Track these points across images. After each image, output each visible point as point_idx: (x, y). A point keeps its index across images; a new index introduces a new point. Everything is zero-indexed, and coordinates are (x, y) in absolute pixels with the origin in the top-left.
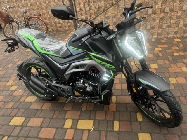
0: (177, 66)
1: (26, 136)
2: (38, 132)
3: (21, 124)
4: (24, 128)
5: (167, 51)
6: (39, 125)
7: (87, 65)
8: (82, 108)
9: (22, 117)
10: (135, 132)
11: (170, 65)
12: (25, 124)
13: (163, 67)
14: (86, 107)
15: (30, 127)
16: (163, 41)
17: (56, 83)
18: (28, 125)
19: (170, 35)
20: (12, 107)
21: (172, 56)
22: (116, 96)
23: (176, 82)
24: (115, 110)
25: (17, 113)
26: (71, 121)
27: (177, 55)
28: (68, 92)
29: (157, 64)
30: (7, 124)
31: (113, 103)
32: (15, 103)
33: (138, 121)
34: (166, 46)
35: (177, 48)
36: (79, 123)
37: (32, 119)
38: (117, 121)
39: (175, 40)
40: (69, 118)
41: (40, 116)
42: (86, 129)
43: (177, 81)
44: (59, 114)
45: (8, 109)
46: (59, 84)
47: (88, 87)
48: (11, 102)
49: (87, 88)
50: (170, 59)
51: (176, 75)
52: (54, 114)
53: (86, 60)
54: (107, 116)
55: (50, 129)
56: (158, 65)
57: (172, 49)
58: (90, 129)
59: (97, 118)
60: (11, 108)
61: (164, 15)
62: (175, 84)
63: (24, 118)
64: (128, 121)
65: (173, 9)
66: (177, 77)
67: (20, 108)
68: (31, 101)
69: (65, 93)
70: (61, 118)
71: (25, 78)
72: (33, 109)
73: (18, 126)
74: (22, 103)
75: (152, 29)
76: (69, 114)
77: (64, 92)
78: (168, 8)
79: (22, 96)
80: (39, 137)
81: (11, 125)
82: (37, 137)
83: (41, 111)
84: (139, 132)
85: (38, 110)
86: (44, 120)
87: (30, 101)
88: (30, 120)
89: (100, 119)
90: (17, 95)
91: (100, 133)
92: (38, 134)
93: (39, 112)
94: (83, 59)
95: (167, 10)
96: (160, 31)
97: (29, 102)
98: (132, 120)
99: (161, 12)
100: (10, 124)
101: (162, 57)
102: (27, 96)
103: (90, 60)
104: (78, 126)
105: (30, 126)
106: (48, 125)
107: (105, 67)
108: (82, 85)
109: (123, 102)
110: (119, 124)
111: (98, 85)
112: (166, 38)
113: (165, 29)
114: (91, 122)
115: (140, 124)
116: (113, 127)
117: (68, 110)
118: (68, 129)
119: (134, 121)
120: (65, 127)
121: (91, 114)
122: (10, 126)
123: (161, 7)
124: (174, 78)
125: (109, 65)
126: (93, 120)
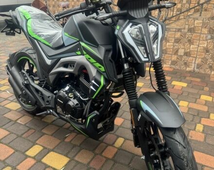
22: (126, 139)
24: (111, 157)
26: (41, 148)
28: (48, 101)
31: (114, 147)
36: (48, 155)
42: (51, 167)
44: (32, 134)
46: (41, 86)
47: (72, 99)
49: (70, 100)
52: (26, 132)
53: (78, 55)
54: (93, 161)
59: (76, 158)
68: (11, 109)
69: (44, 101)
70: (31, 140)
72: (7, 118)
76: (44, 140)
79: (6, 99)
85: (11, 121)
86: (9, 134)
89: (80, 161)
93: (11, 123)
94: (74, 54)
102: (12, 101)
103: (82, 56)
107: (96, 70)
108: (65, 93)
114: (65, 160)
118: (30, 157)
125: (98, 65)
126: (69, 158)
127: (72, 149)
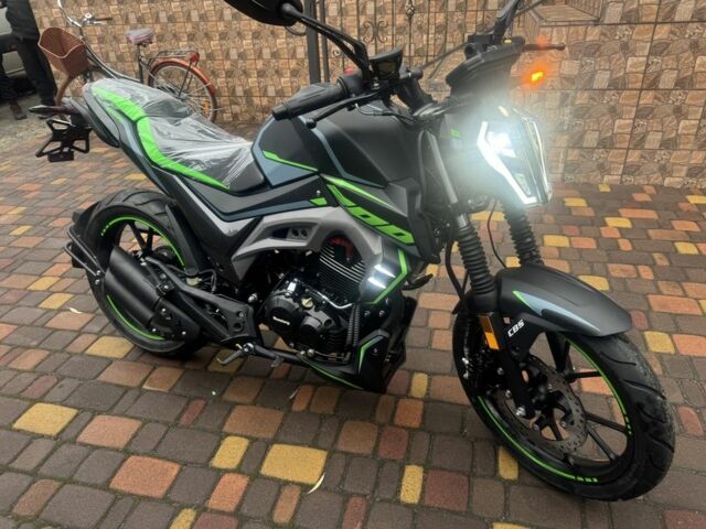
0: (684, 290)
1: (64, 476)
2: (112, 469)
3: (58, 430)
4: (64, 446)
5: (651, 232)
6: (120, 443)
7: (314, 224)
8: (292, 401)
9: (66, 406)
10: (482, 519)
11: (657, 287)
12: (70, 434)
13: (627, 290)
14: (307, 401)
15: (85, 445)
16: (639, 197)
17: (199, 286)
18: (82, 438)
19: (672, 179)
20: (36, 367)
21: (671, 253)
22: (431, 374)
23: (673, 351)
24: (416, 424)
25: (48, 391)
26: (245, 443)
27: (692, 252)
28: (237, 325)
29: (607, 275)
30: (6, 424)
31: (413, 398)
32: (49, 356)
33: (500, 479)
34: (651, 215)
35: (693, 227)
36: (270, 454)
37: (98, 419)
38: (418, 465)
39: (689, 197)
40: (237, 432)
41: (131, 412)
42: (293, 483)
43: (675, 347)
44: (202, 412)
45: (21, 372)
46: (208, 289)
47: (312, 312)
48: (37, 347)
49: (309, 315)
50: (659, 262)
51: (676, 324)
52: (183, 411)
53: (317, 206)
54: (381, 444)
55: (161, 462)
56: (609, 282)
57: (673, 228)
58: (310, 482)
59: (341, 447)
60: (33, 371)
61: (656, 98)
62: (666, 358)
63: (73, 412)
64: (458, 472)
65: (692, 80)
66: (679, 331)
67: (66, 373)
68: (108, 356)
69: (227, 327)
70: (208, 427)
71: (94, 260)
72: (110, 384)
73: (42, 436)
74: (73, 359)
75: (604, 147)
76: (237, 419)
77: (224, 323)
78: (674, 75)
79: (80, 333)
80: (111, 486)
81: (19, 431)
82: (106, 487)
83: (137, 393)
84: (498, 521)
85: (127, 389)
86: (142, 426)
87: (104, 354)
88: (91, 419)
89: (353, 451)
90: (65, 327)
91: (345, 502)
92: (112, 477)
93: (130, 396)
94: (306, 203)
95: (668, 80)
96: (634, 156)
97: (102, 357)
98: (479, 470)
99: (645, 86)
100: (17, 425)
101: (629, 252)
102: (99, 335)
103: (330, 209)
104: (265, 464)
105: (87, 441)
106: (155, 449)
107: (380, 238)
108: (290, 300)
109: (452, 400)
110: (425, 480)
111: (350, 308)
112: (655, 186)
113: (653, 152)
114: (318, 458)
115: (506, 491)
116: (400, 486)
117: (238, 404)
118: (227, 471)
119: (483, 477)
120: (217, 462)
121: (324, 429)
122: (16, 435)
123: (647, 65)
124: (666, 336)
125: (393, 229)
126: (325, 449)
127: (321, 425)
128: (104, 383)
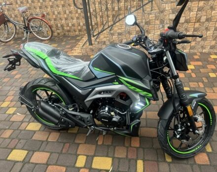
0: (214, 91)
3: (23, 159)
4: (26, 165)
5: (201, 70)
6: (45, 161)
8: (97, 141)
9: (23, 149)
11: (205, 90)
12: (27, 160)
14: (102, 141)
16: (196, 57)
17: (73, 110)
18: (31, 161)
19: (205, 50)
20: (10, 136)
21: (208, 77)
24: (138, 146)
25: (16, 145)
26: (85, 157)
27: (214, 76)
28: (88, 121)
29: (189, 87)
30: (5, 158)
32: (13, 132)
33: (167, 162)
34: (200, 63)
37: (36, 154)
38: (141, 160)
39: (211, 56)
40: (82, 154)
41: (46, 150)
42: (103, 170)
45: (5, 138)
47: (114, 116)
48: (8, 129)
50: (205, 81)
53: (115, 85)
55: (59, 167)
57: (207, 68)
58: (108, 169)
59: (116, 156)
60: (9, 138)
61: (200, 25)
63: (26, 152)
64: (154, 161)
65: (211, 19)
67: (21, 138)
68: (34, 130)
69: (84, 122)
71: (30, 103)
72: (36, 140)
73: (18, 162)
74: (22, 132)
78: (205, 17)
79: (22, 122)
81: (9, 160)
83: (46, 143)
87: (32, 129)
88: (33, 154)
89: (120, 157)
90: (16, 120)
93: (44, 144)
94: (111, 84)
95: (203, 19)
96: (193, 44)
97: (32, 131)
98: (160, 159)
99: (196, 21)
101: (195, 78)
102: (29, 122)
104: (93, 164)
105: (33, 162)
106: (56, 163)
107: (138, 94)
108: (107, 113)
109: (148, 136)
110: (144, 164)
111: (126, 113)
112: (200, 53)
113: (199, 42)
115: (169, 165)
116: (136, 168)
117: (80, 144)
118: (81, 168)
120: (78, 165)
122: (9, 162)
123: (197, 15)
126: (111, 157)
127: (108, 149)
128: (35, 140)
